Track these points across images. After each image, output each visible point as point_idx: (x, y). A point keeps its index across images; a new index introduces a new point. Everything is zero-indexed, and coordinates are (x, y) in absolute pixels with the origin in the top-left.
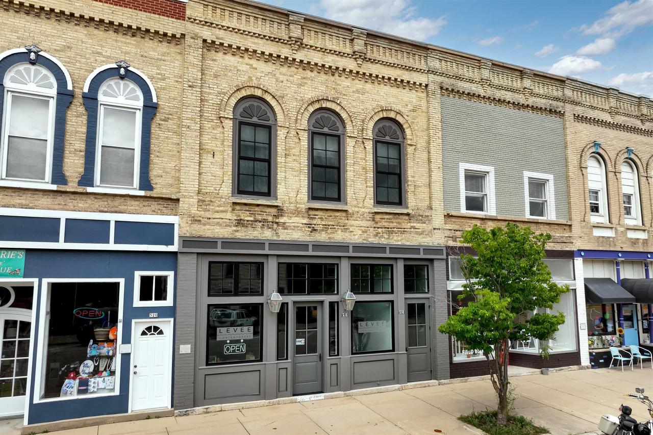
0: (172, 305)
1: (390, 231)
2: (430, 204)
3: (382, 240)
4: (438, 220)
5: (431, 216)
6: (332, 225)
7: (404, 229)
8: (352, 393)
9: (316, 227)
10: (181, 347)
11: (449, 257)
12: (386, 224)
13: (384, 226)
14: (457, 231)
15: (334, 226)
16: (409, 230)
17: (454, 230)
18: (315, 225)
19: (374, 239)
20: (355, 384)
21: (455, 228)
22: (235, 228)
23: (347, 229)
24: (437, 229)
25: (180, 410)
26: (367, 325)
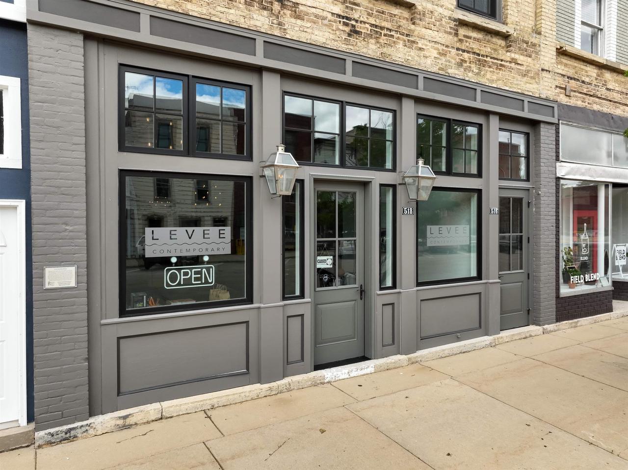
0: (19, 165)
1: (481, 61)
2: (536, 25)
3: (470, 74)
4: (548, 57)
5: (539, 45)
6: (388, 29)
7: (502, 60)
8: (421, 356)
9: (359, 27)
10: (49, 271)
11: (560, 122)
12: (475, 46)
13: (472, 49)
14: (571, 78)
15: (390, 30)
16: (508, 64)
17: (568, 77)
19: (457, 72)
21: (569, 74)
23: (414, 42)
24: (547, 71)
25: (52, 430)
26: (441, 232)
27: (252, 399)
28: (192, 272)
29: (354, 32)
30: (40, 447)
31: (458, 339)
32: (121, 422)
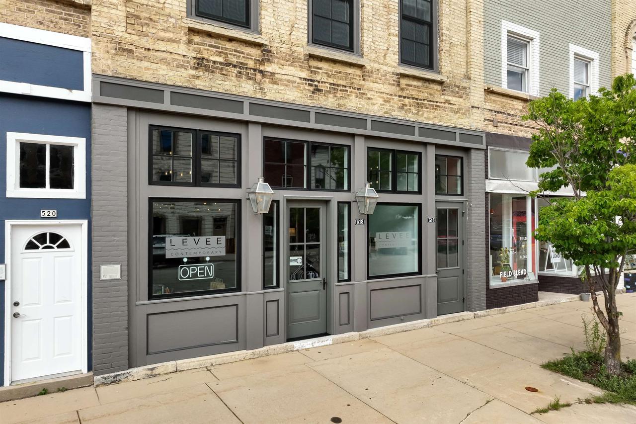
0: (83, 196)
1: (419, 104)
2: (467, 72)
3: (410, 115)
4: (477, 96)
5: (469, 88)
6: (343, 86)
7: (437, 102)
8: (369, 333)
9: (320, 86)
10: (104, 268)
11: (489, 147)
12: (414, 93)
13: (412, 95)
14: (498, 112)
15: (345, 86)
16: (442, 105)
17: (495, 112)
18: (319, 82)
19: (399, 114)
20: (373, 320)
21: (496, 109)
22: (193, 72)
23: (364, 94)
24: (476, 107)
25: (105, 376)
26: (387, 237)
27: (240, 360)
28: (197, 268)
29: (317, 90)
30: (97, 386)
31: (402, 321)
32: (149, 372)
